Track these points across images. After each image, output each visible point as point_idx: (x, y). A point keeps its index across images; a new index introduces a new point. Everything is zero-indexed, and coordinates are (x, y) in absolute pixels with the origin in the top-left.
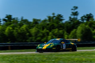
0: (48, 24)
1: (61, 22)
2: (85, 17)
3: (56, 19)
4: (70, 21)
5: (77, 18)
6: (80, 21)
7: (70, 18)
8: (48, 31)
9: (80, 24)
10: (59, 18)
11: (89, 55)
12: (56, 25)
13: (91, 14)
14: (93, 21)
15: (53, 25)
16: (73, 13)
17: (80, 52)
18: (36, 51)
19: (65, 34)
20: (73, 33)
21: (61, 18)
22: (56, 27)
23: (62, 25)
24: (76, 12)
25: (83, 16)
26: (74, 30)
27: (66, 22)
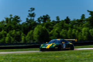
0: (6, 26)
1: (18, 23)
2: (42, 18)
3: (13, 20)
4: (27, 22)
5: (33, 20)
6: (37, 22)
7: (27, 19)
8: (5, 32)
9: (37, 25)
10: (17, 19)
11: (45, 55)
12: (13, 26)
13: (47, 15)
14: (49, 22)
15: (10, 26)
16: (29, 14)
17: (36, 53)
18: (40, 50)
19: (22, 35)
20: (29, 34)
21: (19, 20)
22: (13, 28)
23: (20, 27)
24: (33, 14)
25: (40, 17)
26: (31, 31)
27: (23, 23)
